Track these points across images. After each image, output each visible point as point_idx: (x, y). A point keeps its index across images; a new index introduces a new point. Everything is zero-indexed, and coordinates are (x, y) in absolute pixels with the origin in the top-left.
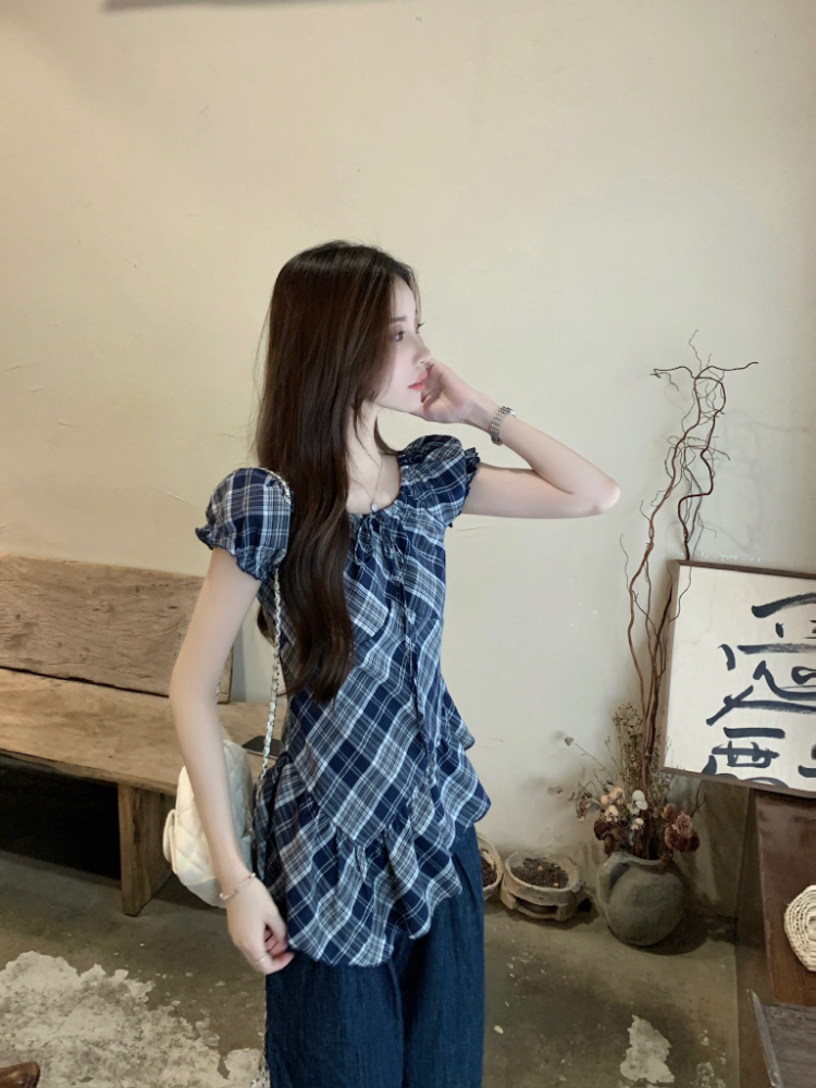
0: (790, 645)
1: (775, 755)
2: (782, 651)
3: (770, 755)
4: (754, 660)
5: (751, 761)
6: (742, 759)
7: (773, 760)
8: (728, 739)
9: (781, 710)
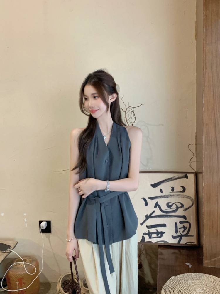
0: (165, 195)
1: (164, 233)
2: (163, 198)
3: (162, 233)
4: (154, 202)
5: (156, 236)
6: (153, 236)
7: (163, 235)
8: (148, 230)
9: (164, 217)
